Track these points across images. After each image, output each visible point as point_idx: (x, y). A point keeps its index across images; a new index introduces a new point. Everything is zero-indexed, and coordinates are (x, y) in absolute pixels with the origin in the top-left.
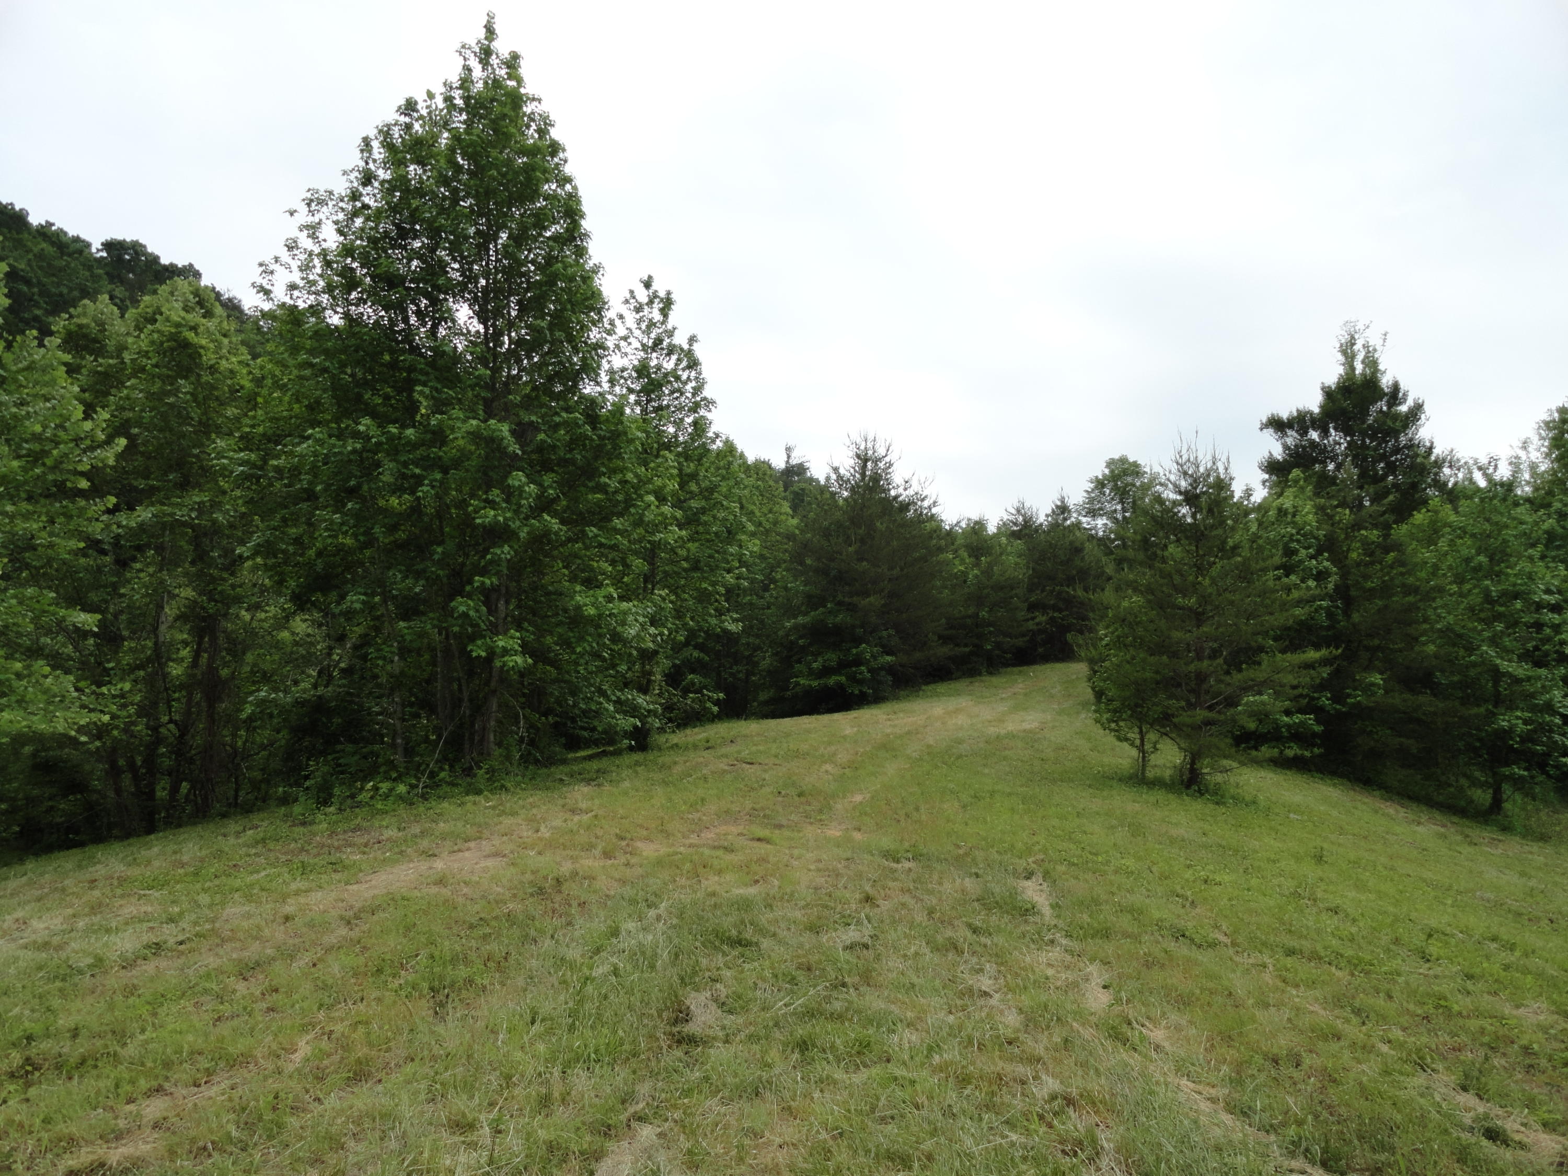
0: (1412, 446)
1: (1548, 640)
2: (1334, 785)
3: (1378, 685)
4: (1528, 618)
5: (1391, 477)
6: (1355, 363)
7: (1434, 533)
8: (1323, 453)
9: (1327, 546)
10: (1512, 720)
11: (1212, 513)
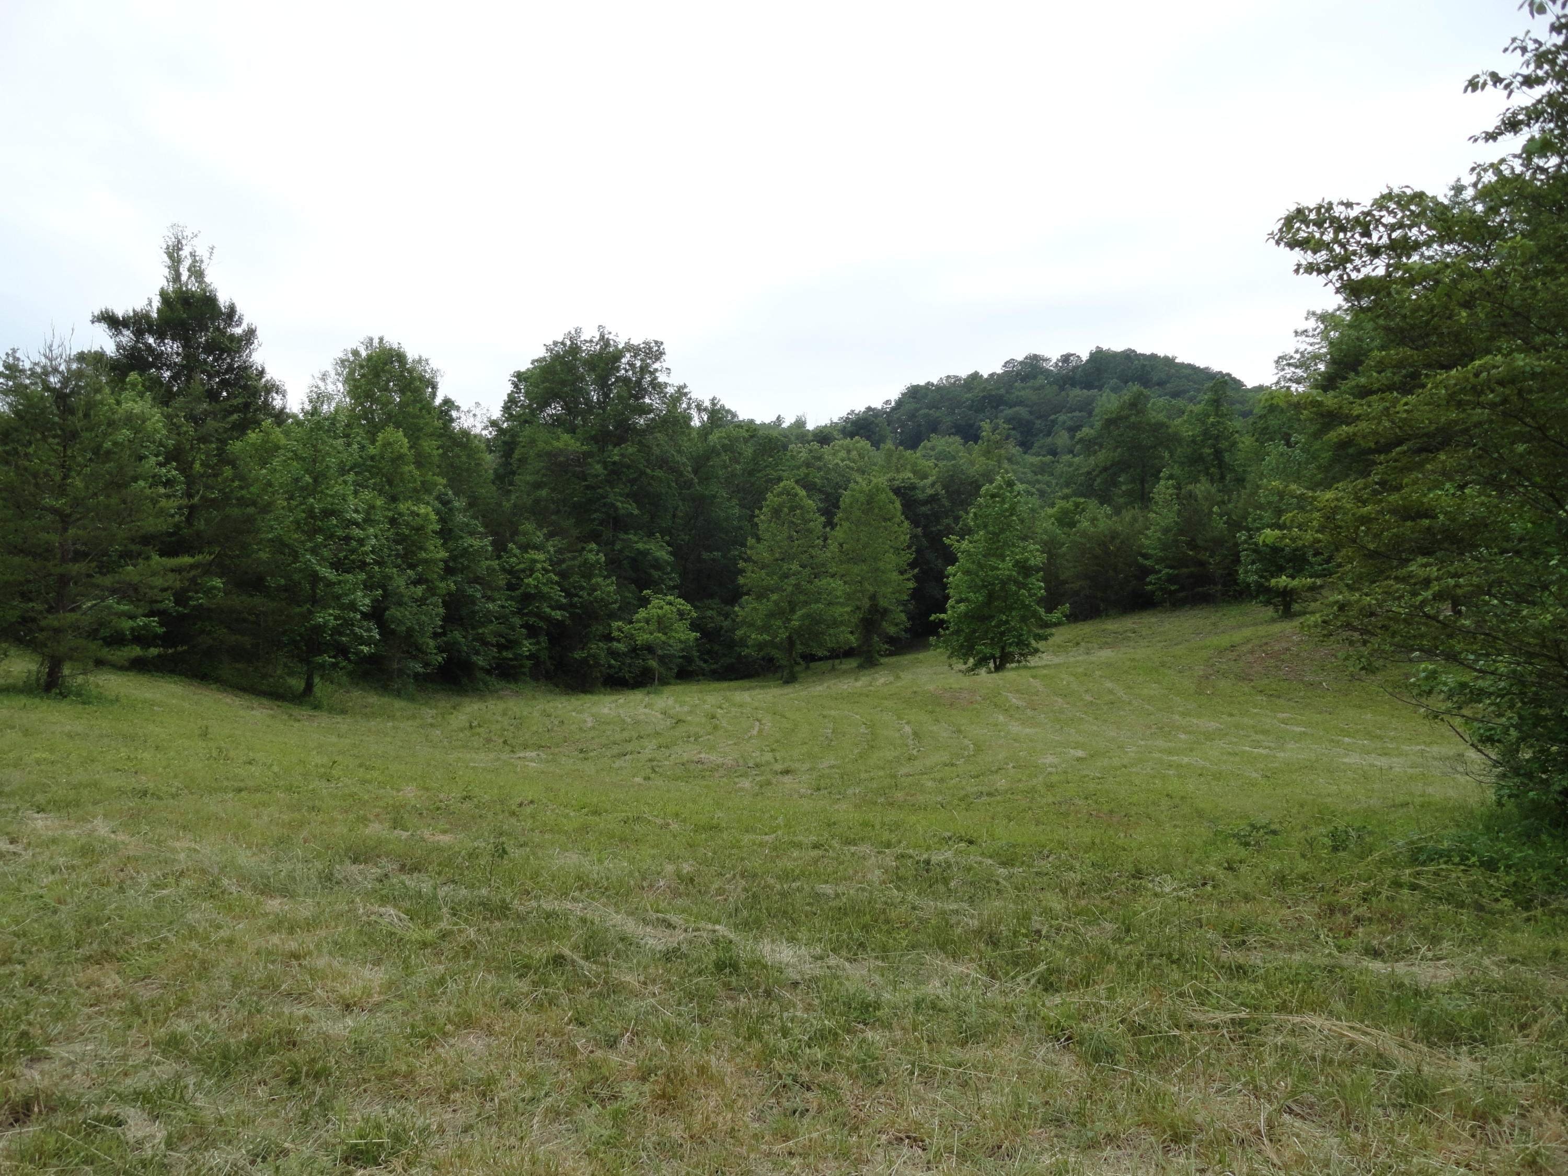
0: (246, 368)
1: (353, 551)
2: (175, 682)
3: (219, 589)
4: (340, 533)
5: (225, 394)
6: (181, 270)
7: (266, 453)
8: (160, 360)
9: (175, 456)
10: (326, 617)
11: (86, 415)
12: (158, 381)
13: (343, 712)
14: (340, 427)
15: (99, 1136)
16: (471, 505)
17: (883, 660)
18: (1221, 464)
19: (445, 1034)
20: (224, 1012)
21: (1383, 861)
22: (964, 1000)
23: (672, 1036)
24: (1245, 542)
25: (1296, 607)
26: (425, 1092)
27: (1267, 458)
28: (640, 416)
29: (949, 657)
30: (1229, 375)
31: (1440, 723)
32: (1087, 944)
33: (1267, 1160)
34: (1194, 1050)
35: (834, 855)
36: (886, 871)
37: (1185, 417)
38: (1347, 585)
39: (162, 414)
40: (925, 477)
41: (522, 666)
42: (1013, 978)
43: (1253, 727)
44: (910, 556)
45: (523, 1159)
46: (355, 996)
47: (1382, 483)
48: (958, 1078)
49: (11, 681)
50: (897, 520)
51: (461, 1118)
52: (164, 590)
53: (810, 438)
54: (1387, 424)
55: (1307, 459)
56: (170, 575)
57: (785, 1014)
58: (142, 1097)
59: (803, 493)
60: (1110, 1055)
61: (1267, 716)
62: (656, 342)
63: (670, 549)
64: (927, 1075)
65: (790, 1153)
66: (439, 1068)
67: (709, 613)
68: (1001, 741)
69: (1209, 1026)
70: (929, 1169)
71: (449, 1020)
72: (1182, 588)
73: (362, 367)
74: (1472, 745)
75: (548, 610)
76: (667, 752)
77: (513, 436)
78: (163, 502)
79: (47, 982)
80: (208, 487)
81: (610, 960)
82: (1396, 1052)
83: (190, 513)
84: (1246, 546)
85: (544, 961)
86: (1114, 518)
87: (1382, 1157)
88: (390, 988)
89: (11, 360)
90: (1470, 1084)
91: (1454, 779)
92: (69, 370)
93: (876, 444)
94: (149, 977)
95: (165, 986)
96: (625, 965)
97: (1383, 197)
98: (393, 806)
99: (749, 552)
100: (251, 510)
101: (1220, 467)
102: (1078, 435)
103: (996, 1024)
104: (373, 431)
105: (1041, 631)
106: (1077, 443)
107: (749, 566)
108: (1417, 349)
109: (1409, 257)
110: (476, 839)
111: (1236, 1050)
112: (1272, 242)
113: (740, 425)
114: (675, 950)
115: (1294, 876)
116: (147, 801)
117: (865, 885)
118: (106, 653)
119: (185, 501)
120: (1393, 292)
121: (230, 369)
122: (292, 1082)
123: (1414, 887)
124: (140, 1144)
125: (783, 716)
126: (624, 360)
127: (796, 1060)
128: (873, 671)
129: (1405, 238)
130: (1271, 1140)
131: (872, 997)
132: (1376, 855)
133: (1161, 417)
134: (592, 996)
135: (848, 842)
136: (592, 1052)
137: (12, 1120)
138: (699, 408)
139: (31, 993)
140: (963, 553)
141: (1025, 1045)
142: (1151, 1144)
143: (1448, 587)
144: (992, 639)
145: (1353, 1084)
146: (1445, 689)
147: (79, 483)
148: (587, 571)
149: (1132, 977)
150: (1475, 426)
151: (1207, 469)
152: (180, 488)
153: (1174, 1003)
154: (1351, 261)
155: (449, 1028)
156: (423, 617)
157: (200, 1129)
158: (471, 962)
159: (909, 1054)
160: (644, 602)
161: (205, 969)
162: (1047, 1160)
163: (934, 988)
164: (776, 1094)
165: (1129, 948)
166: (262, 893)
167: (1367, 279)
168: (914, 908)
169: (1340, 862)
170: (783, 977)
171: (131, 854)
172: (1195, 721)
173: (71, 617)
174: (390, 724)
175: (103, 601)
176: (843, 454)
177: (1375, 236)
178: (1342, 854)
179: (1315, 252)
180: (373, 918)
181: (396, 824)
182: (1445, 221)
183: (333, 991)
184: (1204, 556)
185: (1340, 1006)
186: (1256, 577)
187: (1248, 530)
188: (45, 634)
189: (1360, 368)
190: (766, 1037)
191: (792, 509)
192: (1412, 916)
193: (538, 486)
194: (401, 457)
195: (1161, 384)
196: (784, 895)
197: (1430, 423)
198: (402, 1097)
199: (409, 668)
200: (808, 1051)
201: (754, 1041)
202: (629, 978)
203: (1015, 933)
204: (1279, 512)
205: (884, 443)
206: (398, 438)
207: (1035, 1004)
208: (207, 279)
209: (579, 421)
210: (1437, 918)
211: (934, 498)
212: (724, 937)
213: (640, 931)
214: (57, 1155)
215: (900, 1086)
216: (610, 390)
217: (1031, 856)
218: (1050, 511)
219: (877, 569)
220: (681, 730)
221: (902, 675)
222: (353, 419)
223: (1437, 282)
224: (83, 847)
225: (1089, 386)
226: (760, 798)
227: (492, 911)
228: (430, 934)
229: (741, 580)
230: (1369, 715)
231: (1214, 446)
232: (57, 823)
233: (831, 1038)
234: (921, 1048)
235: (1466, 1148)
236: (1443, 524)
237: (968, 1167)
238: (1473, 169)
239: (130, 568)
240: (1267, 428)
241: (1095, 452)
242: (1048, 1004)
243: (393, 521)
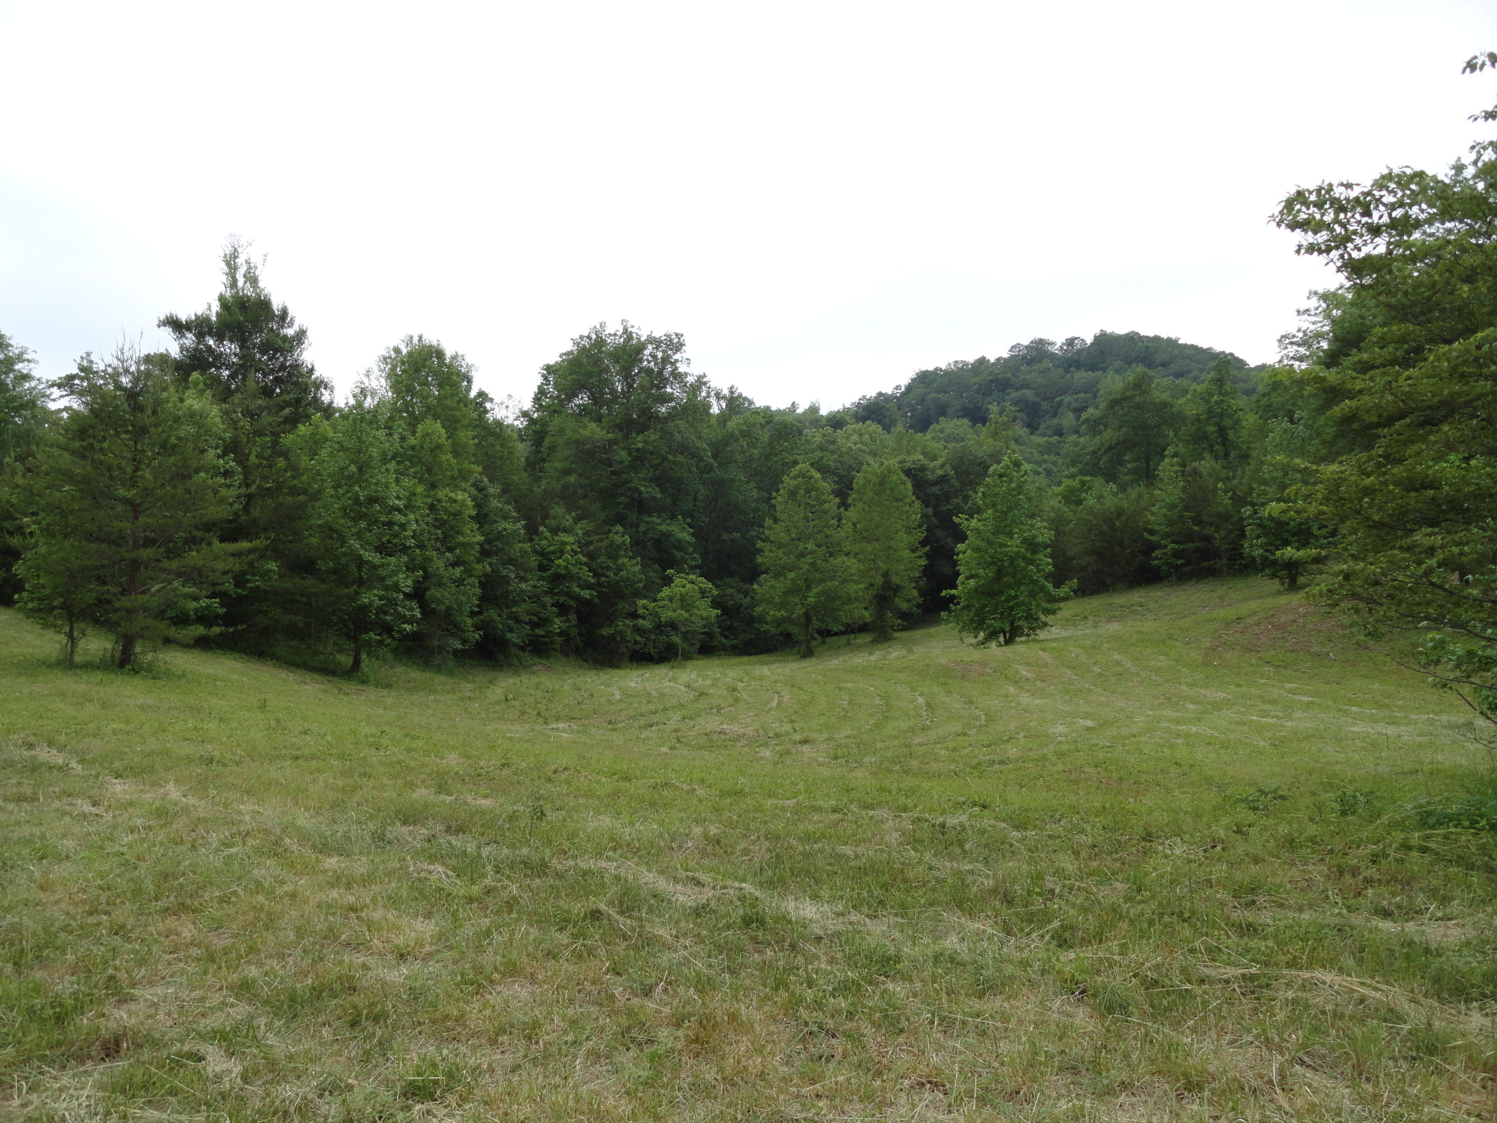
0: (297, 366)
1: (396, 536)
2: (235, 659)
3: (274, 571)
4: (383, 518)
5: (278, 390)
6: (238, 276)
7: (315, 444)
8: (219, 360)
9: (232, 448)
10: (371, 597)
11: (154, 412)
12: (217, 380)
13: (388, 686)
14: (382, 420)
15: (182, 1070)
16: (504, 491)
17: (896, 635)
18: (1225, 440)
19: (492, 982)
20: (290, 960)
21: (1393, 825)
22: (981, 955)
23: (704, 986)
24: (1250, 517)
25: (1302, 580)
26: (475, 1034)
27: (1271, 435)
28: (662, 404)
29: (960, 631)
30: (1232, 355)
31: (1449, 692)
32: (1099, 903)
33: (1280, 1108)
34: (1205, 1003)
35: (853, 819)
36: (904, 834)
37: (1189, 396)
38: (1352, 556)
39: (221, 410)
40: (934, 458)
41: (552, 643)
42: (1028, 934)
43: (1260, 697)
44: (921, 535)
45: (567, 1097)
46: (408, 946)
47: (1387, 457)
48: (977, 1027)
49: (88, 658)
50: (908, 500)
51: (509, 1059)
52: (225, 573)
53: (824, 422)
54: (1390, 398)
55: (1310, 435)
56: (231, 559)
57: (810, 967)
58: (219, 1036)
59: (818, 475)
60: (1124, 1008)
61: (1274, 686)
62: (677, 335)
63: (691, 530)
64: (947, 1025)
65: (817, 1096)
66: (488, 1012)
67: (729, 591)
68: (1012, 712)
69: (1220, 980)
70: (950, 1112)
71: (496, 969)
72: (1188, 563)
73: (403, 363)
74: (1482, 713)
75: (577, 589)
76: (692, 723)
77: (543, 425)
78: (223, 492)
79: (130, 931)
80: (264, 478)
81: (644, 915)
82: (1407, 1007)
83: (249, 501)
84: (1251, 521)
85: (582, 915)
86: (1120, 496)
87: (1393, 1107)
88: (440, 939)
89: (85, 363)
90: (1481, 1037)
91: (1463, 747)
92: (138, 371)
93: (887, 428)
94: (222, 927)
95: (236, 936)
96: (657, 920)
97: (1383, 177)
98: (437, 772)
99: (767, 532)
100: (302, 498)
101: (1224, 444)
102: (1084, 416)
103: (1012, 978)
104: (414, 422)
105: (1049, 606)
106: (1083, 423)
107: (767, 546)
108: (1419, 324)
109: (1410, 235)
110: (515, 803)
111: (1247, 1004)
112: (1274, 224)
113: (757, 412)
114: (704, 907)
115: (1302, 839)
116: (214, 768)
117: (883, 847)
118: (172, 632)
119: (243, 490)
120: (1394, 269)
121: (283, 367)
122: (354, 1024)
123: (1423, 850)
124: (218, 1078)
125: (801, 689)
126: (647, 352)
127: (821, 1009)
128: (886, 645)
129: (1406, 216)
130: (1283, 1090)
131: (892, 951)
132: (1385, 819)
133: (1166, 397)
134: (627, 948)
135: (866, 806)
136: (629, 999)
137: (103, 1055)
138: (718, 396)
139: (117, 941)
140: (972, 531)
141: (1040, 997)
142: (1165, 1092)
143: (1452, 555)
144: (1002, 613)
145: (1363, 1037)
146: (1454, 658)
147: (149, 476)
148: (614, 552)
149: (1143, 934)
150: (1478, 398)
151: (1212, 446)
152: (238, 478)
153: (1186, 959)
154: (1352, 241)
155: (496, 976)
156: (461, 597)
157: (272, 1064)
158: (514, 916)
159: (929, 1005)
160: (668, 581)
161: (271, 921)
162: (1063, 1105)
163: (951, 943)
164: (803, 1040)
165: (1140, 907)
166: (321, 852)
167: (1368, 257)
168: (931, 868)
169: (1349, 824)
170: (808, 931)
171: (201, 815)
172: (1202, 691)
173: (142, 599)
174: (432, 697)
175: (170, 583)
176: (855, 437)
177: (1376, 215)
178: (1350, 818)
179: (1315, 233)
180: (423, 874)
181: (441, 788)
182: (1446, 199)
183: (388, 942)
184: (1209, 531)
185: (1351, 962)
186: (1261, 551)
187: (1253, 505)
188: (118, 614)
189: (1362, 345)
190: (792, 987)
191: (807, 491)
192: (1422, 878)
193: (567, 472)
194: (439, 447)
195: (1164, 365)
196: (806, 856)
197: (1434, 396)
198: (454, 1039)
199: (448, 645)
200: (832, 1000)
201: (781, 991)
202: (663, 932)
203: (1029, 892)
204: (1284, 487)
205: (895, 426)
206: (436, 428)
207: (1049, 959)
208: (261, 285)
209: (604, 410)
210: (1447, 879)
211: (943, 479)
212: (750, 894)
213: (671, 888)
214: (144, 1087)
215: (921, 1035)
216: (634, 381)
217: (1043, 820)
218: (1057, 489)
219: (889, 548)
220: (703, 703)
221: (915, 649)
222: (395, 410)
223: (1439, 258)
224: (157, 809)
225: (1093, 368)
226: (780, 766)
227: (532, 869)
228: (476, 890)
229: (759, 560)
230: (1377, 686)
231: (1218, 424)
232: (133, 787)
233: (854, 989)
234: (940, 999)
235: (1477, 1098)
236: (1448, 494)
237: (987, 1111)
238: (1473, 148)
239: (195, 553)
240: (1270, 406)
241: (1101, 432)
242: (1062, 958)
243: (432, 507)
